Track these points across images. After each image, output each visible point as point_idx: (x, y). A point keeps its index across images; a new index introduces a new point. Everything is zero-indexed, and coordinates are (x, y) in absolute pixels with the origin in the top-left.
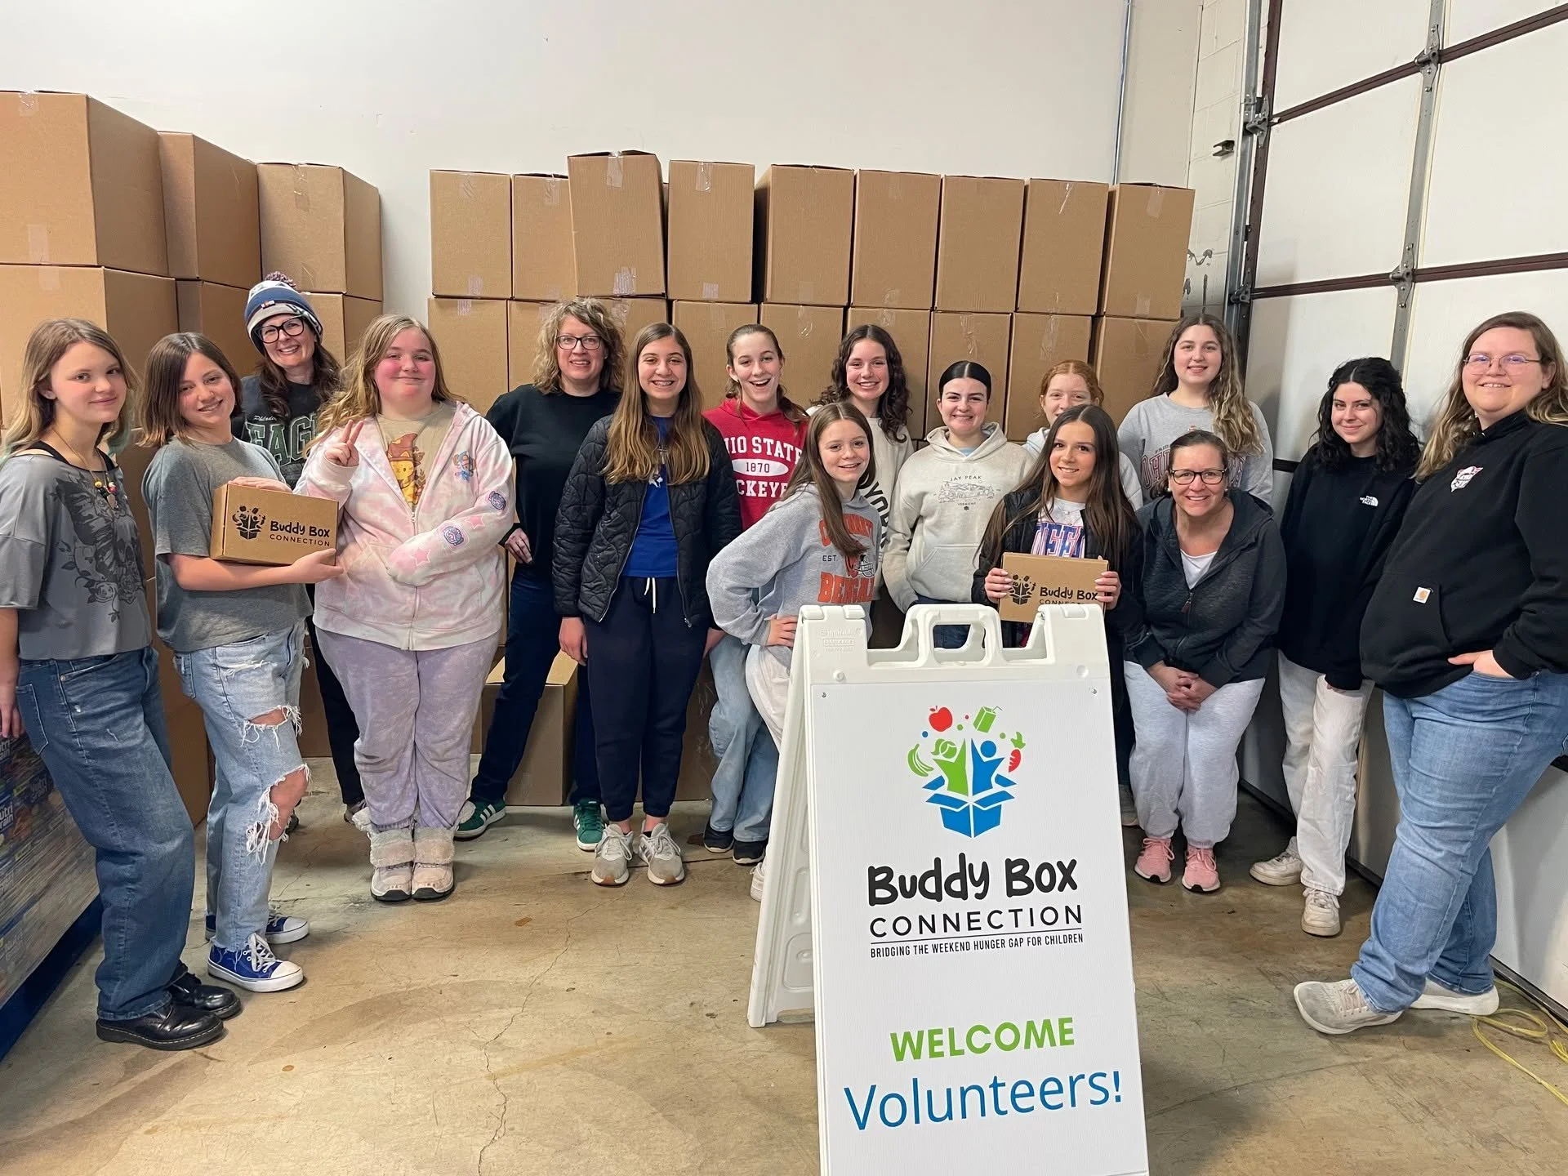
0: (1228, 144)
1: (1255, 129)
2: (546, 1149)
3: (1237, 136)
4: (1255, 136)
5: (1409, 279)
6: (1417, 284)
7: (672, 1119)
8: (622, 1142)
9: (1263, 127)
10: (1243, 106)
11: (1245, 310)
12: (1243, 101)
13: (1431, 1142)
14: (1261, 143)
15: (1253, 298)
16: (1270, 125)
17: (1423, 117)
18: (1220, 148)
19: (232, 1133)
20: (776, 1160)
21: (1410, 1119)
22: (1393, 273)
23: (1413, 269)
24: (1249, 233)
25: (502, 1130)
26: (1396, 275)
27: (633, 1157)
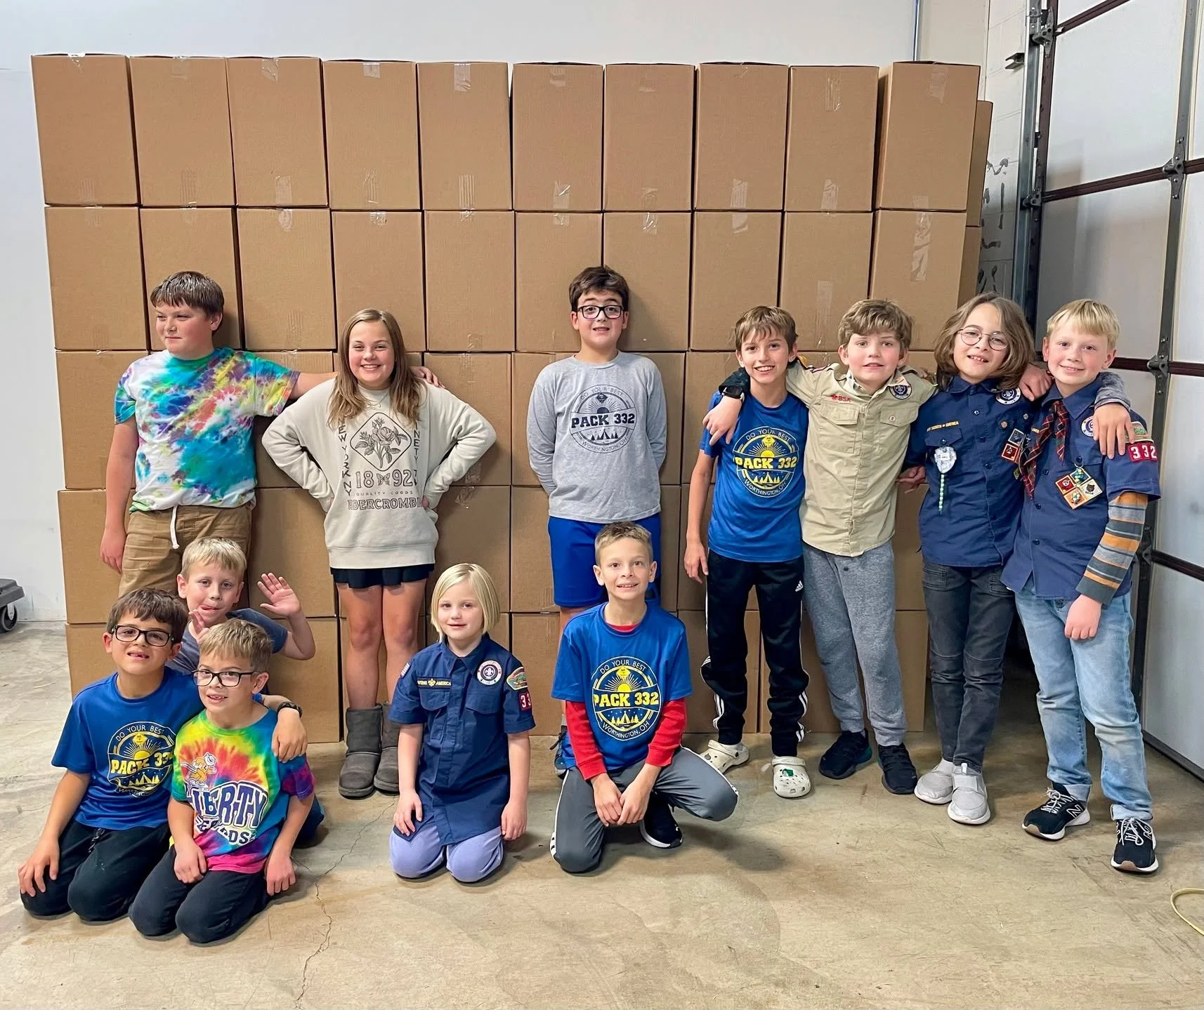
0: (1019, 57)
1: (1041, 40)
2: (363, 959)
3: (1024, 48)
4: (1042, 47)
5: (1180, 171)
6: (1189, 175)
7: (475, 938)
8: (430, 955)
9: (1048, 37)
10: (1028, 18)
11: (1037, 213)
12: (1028, 14)
13: (1185, 971)
14: (1048, 52)
15: (1044, 201)
16: (1055, 35)
17: (1189, 16)
18: (1012, 61)
19: (95, 944)
20: (565, 971)
21: (1167, 951)
22: (1165, 166)
23: (1184, 161)
24: (1038, 139)
25: (326, 944)
26: (1169, 168)
27: (438, 966)
